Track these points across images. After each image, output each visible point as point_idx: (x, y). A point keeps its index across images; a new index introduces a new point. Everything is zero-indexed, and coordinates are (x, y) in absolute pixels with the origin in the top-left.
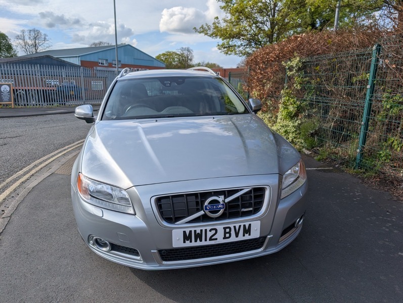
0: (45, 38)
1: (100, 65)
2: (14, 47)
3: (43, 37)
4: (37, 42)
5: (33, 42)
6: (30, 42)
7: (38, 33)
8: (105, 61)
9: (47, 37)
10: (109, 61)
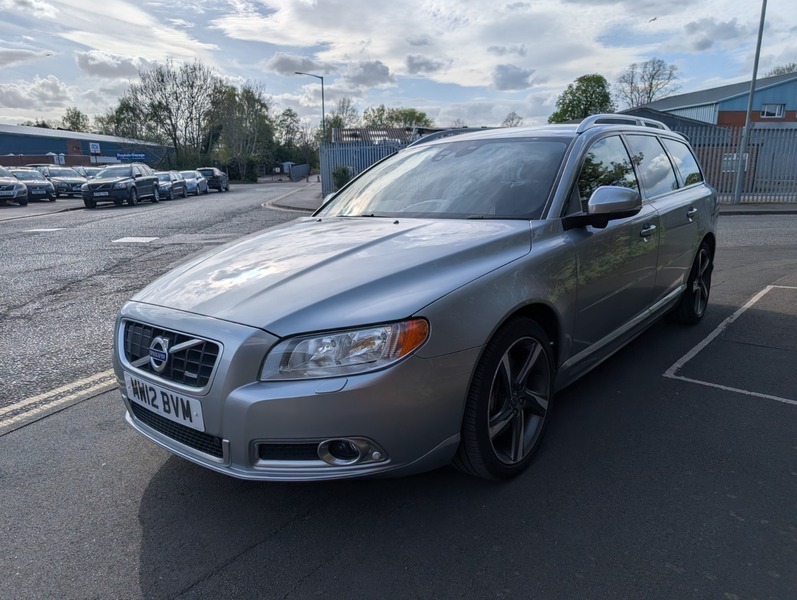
0: (671, 74)
1: (765, 117)
2: (612, 98)
3: (668, 72)
4: (654, 83)
5: (647, 84)
6: (641, 85)
7: (660, 66)
8: (778, 108)
9: (674, 72)
10: (788, 108)
